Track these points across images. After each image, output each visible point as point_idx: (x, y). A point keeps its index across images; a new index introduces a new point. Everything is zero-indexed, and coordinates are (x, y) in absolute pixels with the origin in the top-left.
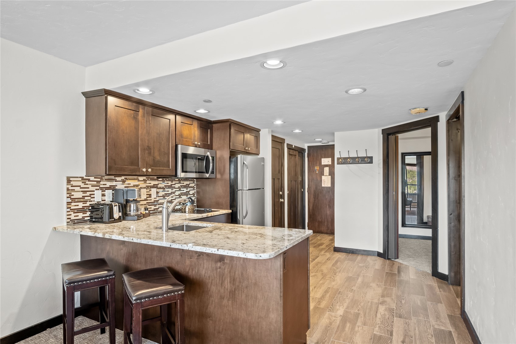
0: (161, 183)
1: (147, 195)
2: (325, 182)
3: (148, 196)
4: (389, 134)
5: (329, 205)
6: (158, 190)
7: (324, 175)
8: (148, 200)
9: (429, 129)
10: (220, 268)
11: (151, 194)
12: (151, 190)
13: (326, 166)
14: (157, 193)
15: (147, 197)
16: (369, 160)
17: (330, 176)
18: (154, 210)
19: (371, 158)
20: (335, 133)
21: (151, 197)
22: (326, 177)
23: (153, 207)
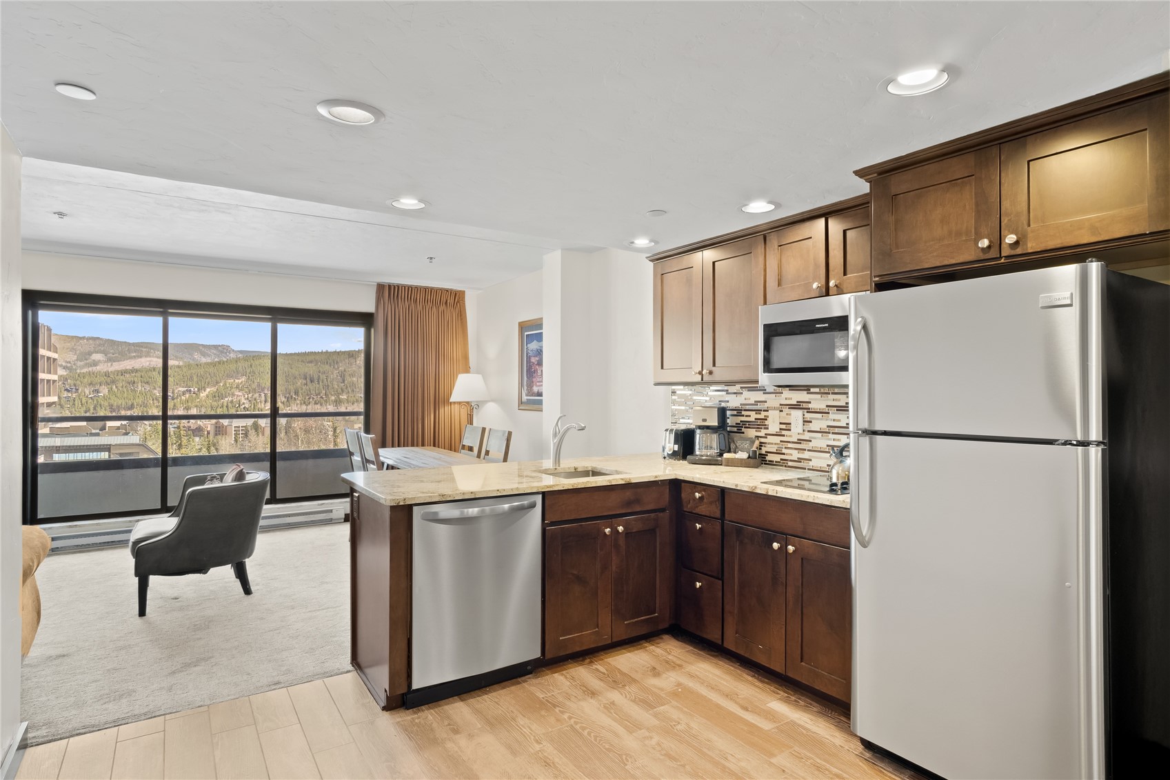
0: (816, 399)
1: (781, 423)
3: (783, 427)
6: (808, 416)
8: (784, 436)
11: (790, 424)
12: (790, 414)
14: (806, 422)
15: (780, 429)
18: (799, 460)
21: (790, 430)
23: (795, 455)
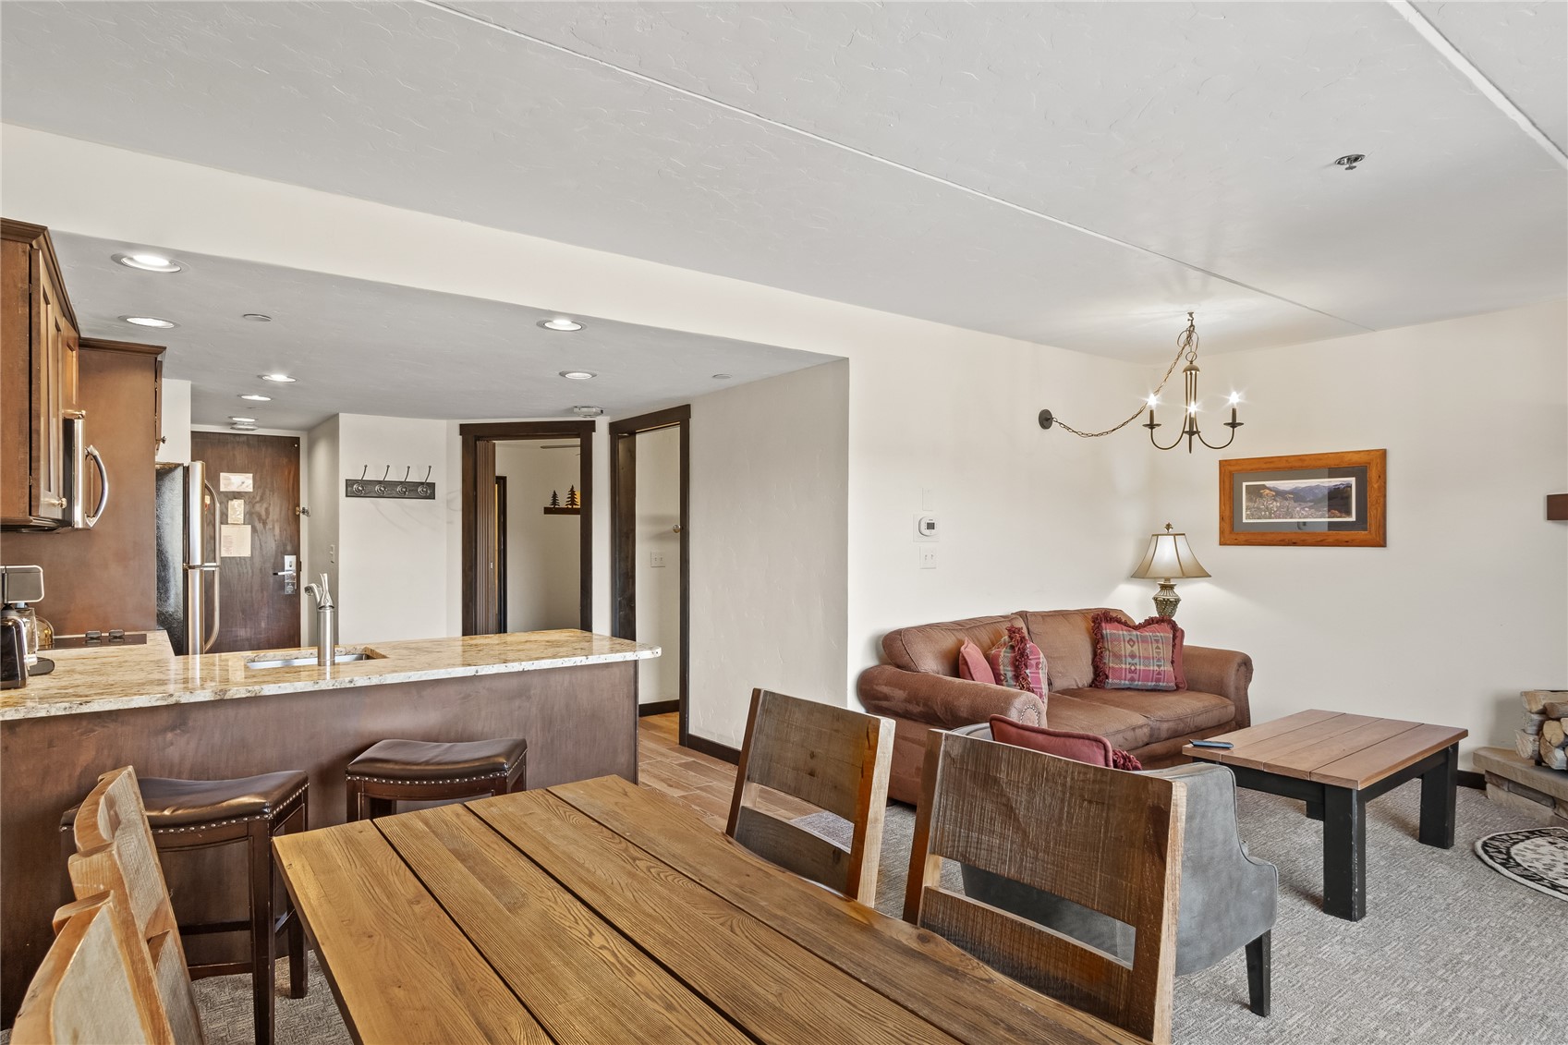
2: (231, 542)
4: (478, 438)
5: (243, 611)
7: (227, 524)
9: (577, 441)
10: (520, 707)
13: (236, 495)
16: (426, 491)
17: (250, 526)
19: (432, 486)
20: (340, 414)
22: (236, 528)
